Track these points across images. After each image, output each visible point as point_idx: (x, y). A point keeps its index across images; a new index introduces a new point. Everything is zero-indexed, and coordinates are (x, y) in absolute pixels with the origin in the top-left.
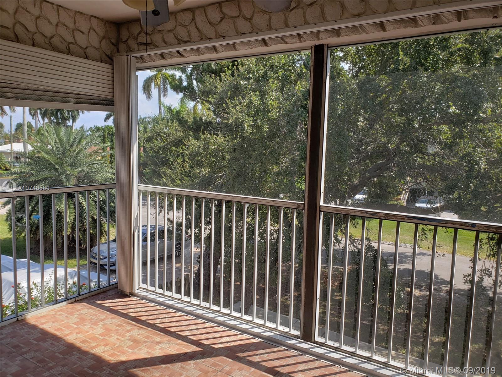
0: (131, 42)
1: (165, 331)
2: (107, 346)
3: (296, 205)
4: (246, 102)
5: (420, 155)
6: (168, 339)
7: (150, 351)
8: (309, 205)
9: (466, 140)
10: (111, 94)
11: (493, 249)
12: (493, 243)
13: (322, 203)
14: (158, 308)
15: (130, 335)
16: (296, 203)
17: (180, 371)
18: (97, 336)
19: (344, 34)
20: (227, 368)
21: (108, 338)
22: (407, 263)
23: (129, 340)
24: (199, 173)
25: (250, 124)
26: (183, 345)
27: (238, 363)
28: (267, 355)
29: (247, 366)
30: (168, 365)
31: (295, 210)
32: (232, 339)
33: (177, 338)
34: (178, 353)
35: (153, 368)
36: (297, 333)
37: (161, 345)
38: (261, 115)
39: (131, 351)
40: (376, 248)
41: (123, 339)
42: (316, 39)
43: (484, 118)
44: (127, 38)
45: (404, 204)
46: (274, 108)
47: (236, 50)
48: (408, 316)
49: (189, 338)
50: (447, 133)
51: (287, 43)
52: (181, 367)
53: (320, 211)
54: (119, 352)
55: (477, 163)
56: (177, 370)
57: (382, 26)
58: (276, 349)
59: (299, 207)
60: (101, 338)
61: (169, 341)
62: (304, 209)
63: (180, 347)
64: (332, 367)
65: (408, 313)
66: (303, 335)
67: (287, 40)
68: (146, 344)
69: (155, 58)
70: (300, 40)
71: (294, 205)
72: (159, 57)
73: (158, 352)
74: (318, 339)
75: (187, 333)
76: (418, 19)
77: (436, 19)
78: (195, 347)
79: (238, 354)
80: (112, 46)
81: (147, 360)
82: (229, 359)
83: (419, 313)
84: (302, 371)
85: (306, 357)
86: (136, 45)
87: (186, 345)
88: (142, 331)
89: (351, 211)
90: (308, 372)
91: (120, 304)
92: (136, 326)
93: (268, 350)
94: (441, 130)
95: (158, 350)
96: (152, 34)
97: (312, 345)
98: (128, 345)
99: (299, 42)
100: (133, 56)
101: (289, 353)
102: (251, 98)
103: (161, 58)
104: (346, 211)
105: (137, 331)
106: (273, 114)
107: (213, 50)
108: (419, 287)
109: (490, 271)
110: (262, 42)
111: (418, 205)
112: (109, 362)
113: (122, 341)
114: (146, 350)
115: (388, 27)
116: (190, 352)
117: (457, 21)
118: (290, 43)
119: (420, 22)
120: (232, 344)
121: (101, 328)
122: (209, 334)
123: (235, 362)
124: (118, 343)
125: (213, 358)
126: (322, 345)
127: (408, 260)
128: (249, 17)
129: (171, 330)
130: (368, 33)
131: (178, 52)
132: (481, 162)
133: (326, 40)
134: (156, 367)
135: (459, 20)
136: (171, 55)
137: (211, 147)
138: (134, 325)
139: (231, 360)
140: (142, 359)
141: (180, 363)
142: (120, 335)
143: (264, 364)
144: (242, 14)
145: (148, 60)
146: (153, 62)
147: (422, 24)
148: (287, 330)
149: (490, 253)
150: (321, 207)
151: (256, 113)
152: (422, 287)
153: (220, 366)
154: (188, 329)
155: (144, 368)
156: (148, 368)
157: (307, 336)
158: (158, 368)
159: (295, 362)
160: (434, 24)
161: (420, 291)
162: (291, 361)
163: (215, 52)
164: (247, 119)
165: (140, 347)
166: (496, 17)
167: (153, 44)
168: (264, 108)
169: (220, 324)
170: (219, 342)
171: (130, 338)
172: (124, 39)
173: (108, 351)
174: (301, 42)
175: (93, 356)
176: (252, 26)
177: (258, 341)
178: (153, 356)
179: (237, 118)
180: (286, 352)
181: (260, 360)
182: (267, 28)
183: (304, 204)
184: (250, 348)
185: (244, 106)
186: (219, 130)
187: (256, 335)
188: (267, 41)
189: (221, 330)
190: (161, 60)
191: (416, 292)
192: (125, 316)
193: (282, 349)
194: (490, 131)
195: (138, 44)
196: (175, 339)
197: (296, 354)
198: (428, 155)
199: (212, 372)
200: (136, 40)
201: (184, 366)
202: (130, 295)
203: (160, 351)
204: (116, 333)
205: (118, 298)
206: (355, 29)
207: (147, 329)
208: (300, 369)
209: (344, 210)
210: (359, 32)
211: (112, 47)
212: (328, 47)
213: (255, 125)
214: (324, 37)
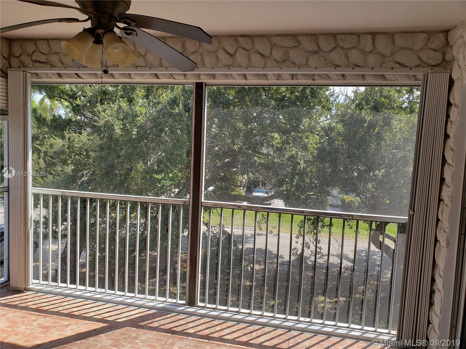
0: (25, 59)
1: (70, 315)
2: (18, 335)
3: (183, 202)
4: (115, 107)
5: (257, 155)
6: (75, 321)
7: (61, 333)
8: (193, 202)
9: (290, 145)
10: (5, 105)
11: (310, 228)
12: (310, 223)
13: (203, 201)
14: (56, 298)
15: (37, 323)
16: (183, 201)
17: (94, 343)
18: (4, 328)
19: (219, 78)
20: (134, 335)
21: (16, 329)
22: (248, 243)
23: (38, 327)
24: (62, 171)
25: (120, 127)
26: (91, 323)
27: (141, 330)
28: (163, 321)
29: (149, 331)
30: (82, 341)
31: (182, 206)
32: (132, 313)
33: (83, 320)
34: (88, 330)
35: (69, 345)
36: (184, 302)
37: (70, 327)
38: (130, 119)
39: (43, 335)
40: (230, 233)
41: (32, 327)
42: (198, 78)
43: (303, 129)
44: (20, 54)
45: (244, 194)
46: (141, 114)
47: (131, 78)
48: (251, 287)
49: (95, 318)
50: (277, 139)
51: (175, 79)
52: (95, 340)
53: (202, 206)
54: (32, 338)
55: (299, 164)
56: (92, 343)
57: (245, 76)
58: (169, 316)
59: (185, 204)
60: (10, 329)
61: (77, 323)
62: (189, 205)
63: (89, 326)
64: (213, 322)
65: (251, 284)
66: (188, 302)
67: (175, 76)
68: (56, 328)
69: (51, 76)
70: (185, 77)
71: (182, 202)
72: (57, 75)
73: (69, 332)
74: (200, 304)
75: (91, 314)
76: (268, 75)
77: (279, 77)
78: (102, 324)
79: (139, 324)
80: (4, 59)
81: (62, 340)
82: (133, 328)
83: (258, 284)
84: (192, 327)
85: (193, 318)
86: (31, 62)
87: (93, 323)
88: (47, 319)
89: (224, 205)
90: (196, 327)
91: (16, 299)
92: (40, 315)
93: (163, 317)
94: (273, 137)
95: (69, 331)
96: (48, 54)
97: (197, 309)
98: (38, 332)
99: (185, 79)
100: (29, 73)
101: (180, 317)
102: (120, 104)
103: (58, 77)
104: (220, 205)
105: (43, 319)
106: (141, 120)
107: (111, 76)
108: (259, 263)
109: (309, 244)
110: (155, 75)
111: (254, 194)
112: (26, 346)
113: (33, 329)
114: (58, 333)
115: (249, 78)
116: (99, 328)
117: (291, 80)
118: (177, 79)
119: (269, 77)
120: (133, 317)
121: (6, 322)
122: (111, 312)
123: (139, 329)
124: (28, 332)
125: (120, 329)
126: (203, 307)
127: (249, 240)
128: (144, 54)
129: (76, 314)
130: (235, 80)
131: (76, 74)
132: (301, 162)
133: (204, 80)
134: (71, 344)
135: (293, 80)
136: (69, 76)
137: (76, 145)
138: (38, 315)
139: (136, 329)
140: (56, 340)
141: (92, 338)
142: (27, 325)
143: (162, 327)
144: (136, 50)
145: (44, 77)
146: (49, 79)
147: (270, 79)
148: (174, 301)
149: (309, 230)
150: (202, 203)
151: (125, 118)
152: (260, 262)
153: (127, 334)
154: (91, 311)
155: (61, 346)
156: (65, 345)
157: (191, 303)
158: (74, 344)
159: (186, 322)
160: (277, 79)
161: (259, 265)
162: (183, 322)
163: (112, 78)
164: (117, 122)
165: (51, 332)
166: (314, 80)
167: (49, 63)
168: (133, 113)
169: (119, 303)
170: (122, 317)
171: (38, 326)
172: (18, 55)
173: (20, 339)
174: (186, 79)
175: (8, 344)
176: (146, 62)
177: (153, 312)
178: (66, 336)
179: (107, 122)
180: (177, 316)
181: (159, 325)
182: (159, 65)
183: (189, 201)
184: (149, 318)
185: (114, 111)
186: (83, 129)
187: (151, 308)
188: (159, 75)
189: (121, 308)
190: (58, 78)
191: (257, 267)
192: (26, 308)
193: (174, 315)
194: (307, 138)
195: (32, 61)
196: (82, 320)
197: (185, 317)
198: (263, 154)
199: (122, 339)
200: (30, 58)
201: (96, 339)
202: (24, 290)
203: (71, 332)
204: (23, 324)
205: (12, 295)
206: (226, 76)
207: (53, 317)
208: (190, 327)
209: (219, 205)
210: (229, 78)
211: (5, 61)
212: (206, 85)
213: (124, 128)
214: (204, 78)
